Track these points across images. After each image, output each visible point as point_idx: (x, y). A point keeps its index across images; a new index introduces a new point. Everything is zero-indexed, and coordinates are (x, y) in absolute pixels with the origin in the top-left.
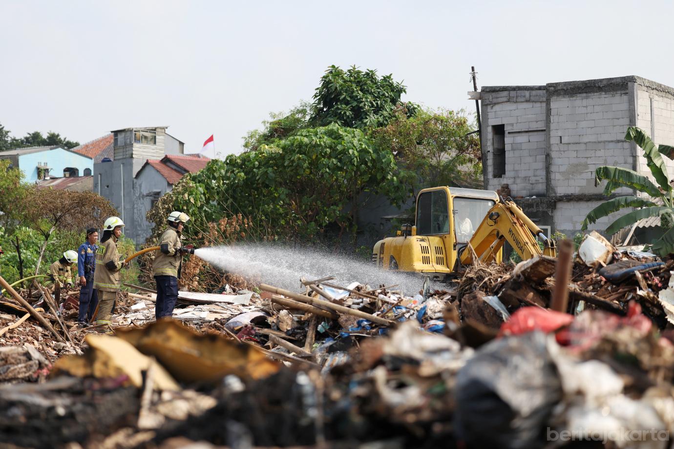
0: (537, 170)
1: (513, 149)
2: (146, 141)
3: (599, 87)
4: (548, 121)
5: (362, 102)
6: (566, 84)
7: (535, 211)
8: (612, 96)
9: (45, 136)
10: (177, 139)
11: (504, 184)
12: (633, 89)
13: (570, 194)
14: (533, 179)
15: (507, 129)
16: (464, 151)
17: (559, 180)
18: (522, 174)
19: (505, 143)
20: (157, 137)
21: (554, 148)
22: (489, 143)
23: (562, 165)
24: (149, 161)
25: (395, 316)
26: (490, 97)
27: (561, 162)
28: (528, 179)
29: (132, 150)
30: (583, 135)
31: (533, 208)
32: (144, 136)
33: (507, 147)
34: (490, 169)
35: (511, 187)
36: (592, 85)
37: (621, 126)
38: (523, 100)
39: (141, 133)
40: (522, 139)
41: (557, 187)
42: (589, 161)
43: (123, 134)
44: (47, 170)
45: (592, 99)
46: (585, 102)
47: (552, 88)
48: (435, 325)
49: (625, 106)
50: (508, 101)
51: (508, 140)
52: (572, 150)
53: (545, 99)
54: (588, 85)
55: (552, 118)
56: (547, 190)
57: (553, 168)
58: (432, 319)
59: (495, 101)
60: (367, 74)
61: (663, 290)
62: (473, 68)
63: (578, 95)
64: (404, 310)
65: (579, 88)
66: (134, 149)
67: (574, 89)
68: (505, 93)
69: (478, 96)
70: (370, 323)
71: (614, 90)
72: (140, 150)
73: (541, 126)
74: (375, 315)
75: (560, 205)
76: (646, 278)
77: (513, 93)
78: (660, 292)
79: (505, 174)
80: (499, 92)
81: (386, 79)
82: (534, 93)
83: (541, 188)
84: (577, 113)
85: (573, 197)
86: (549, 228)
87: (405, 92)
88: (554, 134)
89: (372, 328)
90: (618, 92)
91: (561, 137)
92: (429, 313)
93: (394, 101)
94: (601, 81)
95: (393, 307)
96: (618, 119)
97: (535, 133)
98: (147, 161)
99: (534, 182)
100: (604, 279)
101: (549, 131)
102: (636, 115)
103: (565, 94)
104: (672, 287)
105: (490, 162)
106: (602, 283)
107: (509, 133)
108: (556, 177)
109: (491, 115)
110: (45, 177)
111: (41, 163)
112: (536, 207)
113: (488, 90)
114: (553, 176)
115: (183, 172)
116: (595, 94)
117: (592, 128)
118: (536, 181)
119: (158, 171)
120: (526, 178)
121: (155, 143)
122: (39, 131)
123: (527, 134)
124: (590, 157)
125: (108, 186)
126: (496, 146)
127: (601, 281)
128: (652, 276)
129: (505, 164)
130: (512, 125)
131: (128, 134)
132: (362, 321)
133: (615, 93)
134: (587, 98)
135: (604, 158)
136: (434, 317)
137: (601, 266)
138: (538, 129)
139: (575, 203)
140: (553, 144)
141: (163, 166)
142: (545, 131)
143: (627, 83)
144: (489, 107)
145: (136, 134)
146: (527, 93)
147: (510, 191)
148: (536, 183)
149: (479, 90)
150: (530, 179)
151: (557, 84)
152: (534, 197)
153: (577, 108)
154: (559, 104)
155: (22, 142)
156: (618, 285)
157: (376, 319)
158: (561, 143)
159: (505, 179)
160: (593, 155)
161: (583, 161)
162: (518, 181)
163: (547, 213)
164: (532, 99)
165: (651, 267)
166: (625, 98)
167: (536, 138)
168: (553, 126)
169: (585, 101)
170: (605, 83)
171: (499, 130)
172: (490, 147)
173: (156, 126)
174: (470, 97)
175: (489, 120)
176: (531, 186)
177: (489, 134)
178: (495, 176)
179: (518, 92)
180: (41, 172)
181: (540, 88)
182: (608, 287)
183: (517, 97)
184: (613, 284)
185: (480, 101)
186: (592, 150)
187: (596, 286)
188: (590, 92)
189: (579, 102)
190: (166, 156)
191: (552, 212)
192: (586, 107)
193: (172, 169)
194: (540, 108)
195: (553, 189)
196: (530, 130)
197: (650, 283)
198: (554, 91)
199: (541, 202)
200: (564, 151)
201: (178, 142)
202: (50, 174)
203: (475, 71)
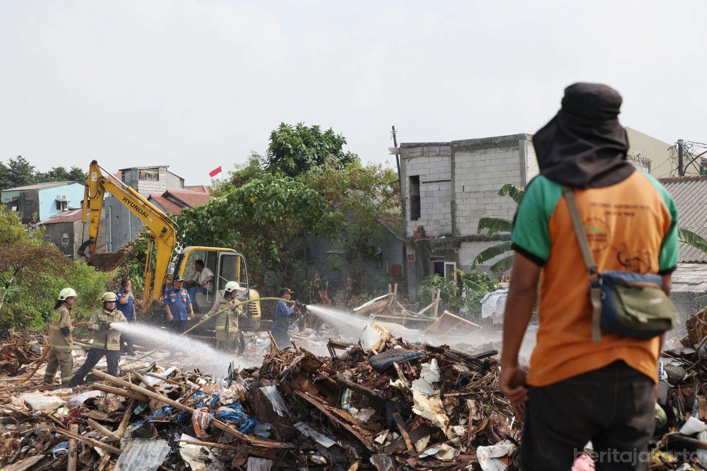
0: (446, 214)
1: (426, 197)
2: (150, 179)
3: (495, 144)
4: (453, 173)
5: (305, 155)
6: (467, 141)
7: (443, 249)
8: (506, 152)
9: (68, 170)
10: (178, 175)
11: (419, 226)
12: (523, 145)
13: (471, 235)
14: (443, 222)
15: (421, 179)
16: (390, 197)
17: (462, 223)
18: (434, 218)
19: (420, 191)
20: (160, 175)
21: (458, 196)
22: (407, 191)
23: (464, 210)
24: (152, 196)
25: (194, 402)
26: (406, 152)
27: (464, 209)
28: (438, 221)
29: (138, 186)
30: (482, 185)
31: (441, 246)
32: (148, 174)
33: (422, 195)
34: (408, 213)
35: (426, 228)
36: (489, 142)
37: (513, 177)
38: (434, 154)
39: (146, 171)
40: (433, 187)
41: (460, 229)
42: (487, 207)
43: (130, 172)
44: (65, 203)
45: (489, 154)
46: (483, 157)
47: (456, 145)
48: (223, 411)
49: (516, 160)
50: (422, 156)
51: (422, 188)
52: (473, 198)
53: (450, 154)
54: (486, 142)
55: (456, 170)
56: (453, 231)
57: (458, 213)
58: (222, 405)
59: (411, 155)
60: (312, 129)
61: (416, 380)
62: (393, 127)
63: (478, 151)
64: (203, 396)
65: (478, 145)
66: (139, 185)
67: (474, 145)
68: (420, 149)
69: (398, 151)
70: (172, 408)
71: (508, 146)
72: (145, 186)
73: (448, 176)
74: (177, 401)
75: (463, 245)
76: (404, 369)
77: (426, 149)
78: (413, 382)
79: (420, 217)
80: (415, 148)
81: (329, 132)
82: (443, 148)
83: (449, 229)
84: (476, 166)
85: (474, 237)
86: (454, 264)
87: (346, 143)
88: (458, 184)
89: (173, 413)
90: (512, 148)
91: (463, 187)
92: (221, 399)
93: (335, 152)
94: (496, 138)
95: (194, 393)
96: (511, 171)
97: (444, 183)
98: (150, 195)
99: (443, 224)
100: (371, 368)
101: (454, 182)
102: (526, 168)
103: (466, 150)
104: (424, 377)
105: (408, 207)
106: (370, 371)
107: (423, 183)
108: (460, 220)
109: (408, 167)
110: (63, 208)
111: (59, 196)
112: (444, 246)
113: (406, 146)
114: (457, 220)
115: (182, 205)
116: (492, 150)
117: (489, 179)
118: (445, 223)
119: (159, 204)
120: (437, 221)
121: (158, 180)
122: (63, 167)
123: (438, 183)
124: (488, 204)
125: (118, 217)
126: (413, 194)
127: (369, 369)
128: (409, 367)
129: (420, 209)
130: (425, 176)
131: (134, 172)
132: (165, 407)
133: (508, 148)
134: (485, 153)
135: (499, 204)
136: (224, 404)
137: (373, 354)
138: (447, 179)
139: (476, 242)
140: (457, 193)
141: (164, 199)
142: (451, 181)
143: (518, 140)
144: (407, 161)
145: (141, 172)
146: (437, 149)
147: (424, 231)
148: (446, 225)
149: (398, 146)
150: (441, 221)
151: (459, 141)
152: (444, 237)
153: (477, 162)
154: (462, 159)
155: (47, 176)
156: (382, 373)
157: (177, 405)
158: (463, 191)
159: (420, 222)
160: (491, 202)
161: (482, 207)
162: (431, 223)
163: (452, 251)
164: (442, 153)
165: (410, 357)
166: (517, 153)
167: (446, 187)
168: (457, 178)
169: (483, 155)
170: (499, 140)
171: (415, 180)
172: (408, 195)
173: (159, 165)
174: (390, 152)
175: (407, 172)
176: (441, 227)
177: (407, 184)
178: (412, 219)
179: (430, 147)
180: (60, 204)
181: (448, 144)
182: (374, 375)
183: (429, 152)
184: (379, 372)
185: (399, 156)
186: (489, 198)
187: (365, 374)
188: (487, 148)
189: (479, 157)
190: (167, 191)
191: (457, 250)
192: (484, 161)
193: (172, 202)
194: (447, 161)
195: (457, 231)
196: (440, 180)
197: (406, 372)
198: (457, 147)
199: (448, 242)
200: (466, 199)
201: (179, 179)
202: (68, 205)
203: (396, 130)
